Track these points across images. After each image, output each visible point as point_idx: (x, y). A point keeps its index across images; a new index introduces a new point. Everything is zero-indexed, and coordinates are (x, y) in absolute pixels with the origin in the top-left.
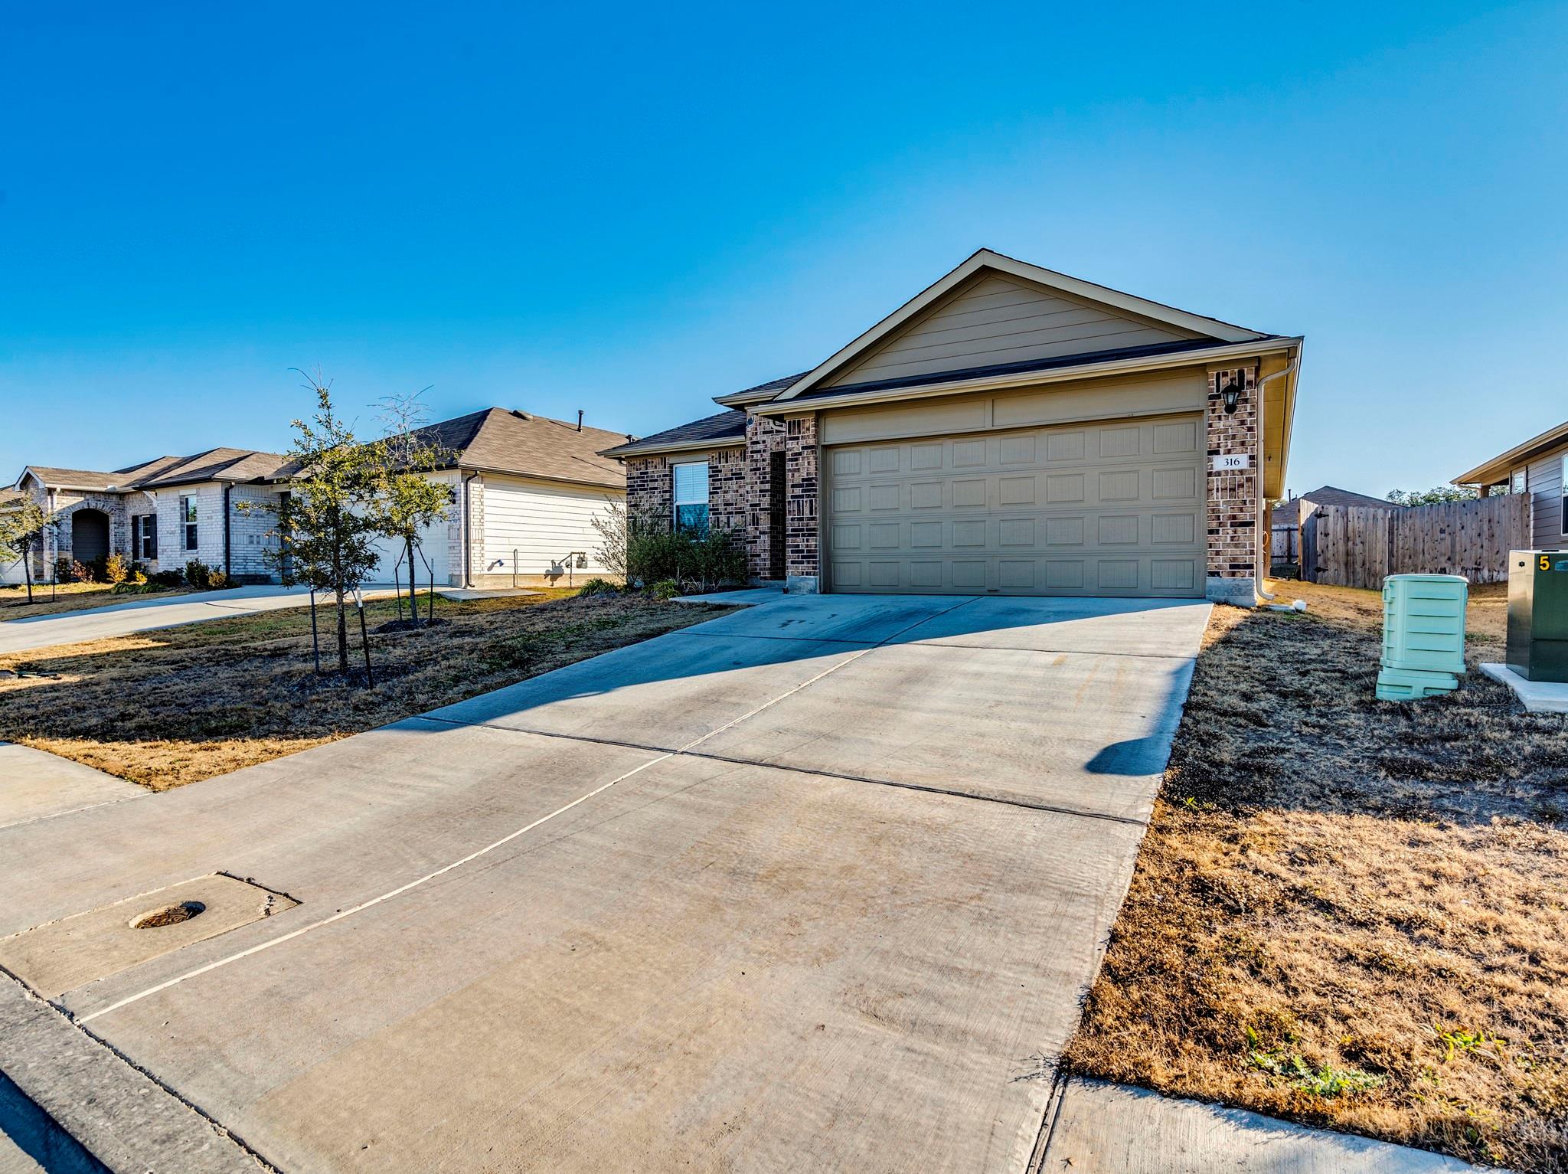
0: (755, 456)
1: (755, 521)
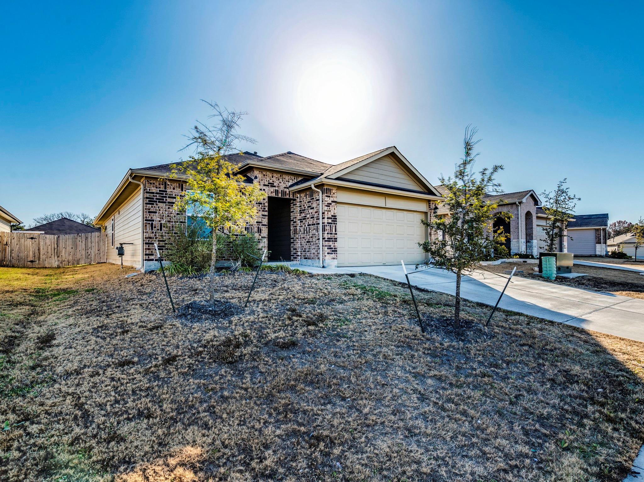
1: (259, 231)
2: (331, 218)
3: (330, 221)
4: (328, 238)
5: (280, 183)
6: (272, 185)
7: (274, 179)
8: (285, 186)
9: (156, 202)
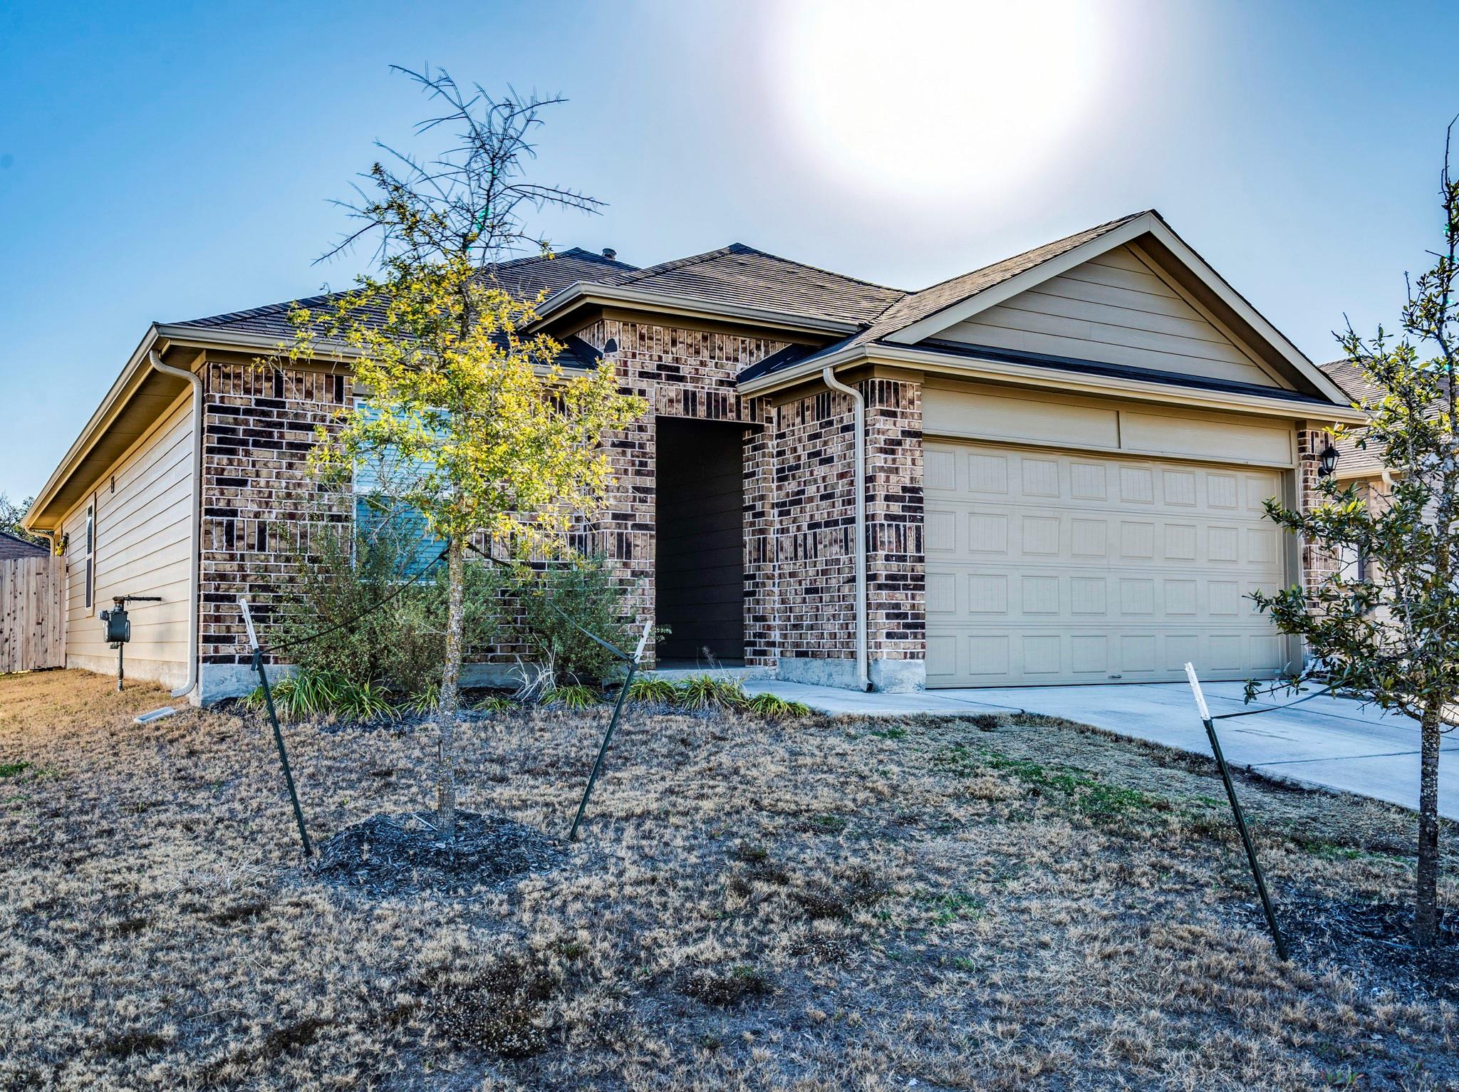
1: (625, 549)
2: (902, 499)
3: (896, 508)
4: (888, 577)
5: (703, 364)
6: (673, 374)
7: (680, 350)
8: (721, 376)
9: (244, 443)
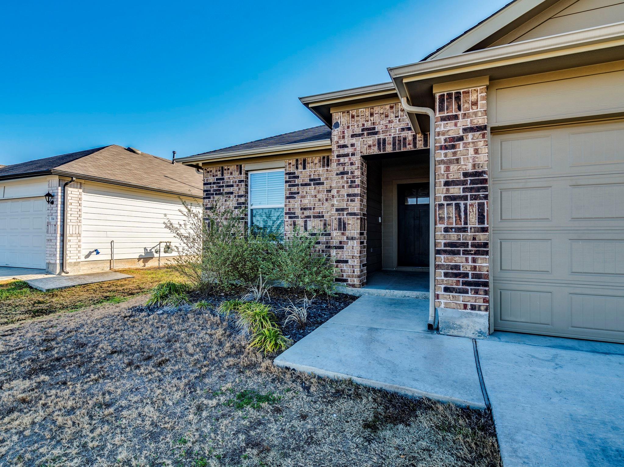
0: (342, 160)
1: (342, 226)
2: (464, 183)
3: (457, 191)
5: (390, 122)
6: (372, 131)
7: (376, 118)
